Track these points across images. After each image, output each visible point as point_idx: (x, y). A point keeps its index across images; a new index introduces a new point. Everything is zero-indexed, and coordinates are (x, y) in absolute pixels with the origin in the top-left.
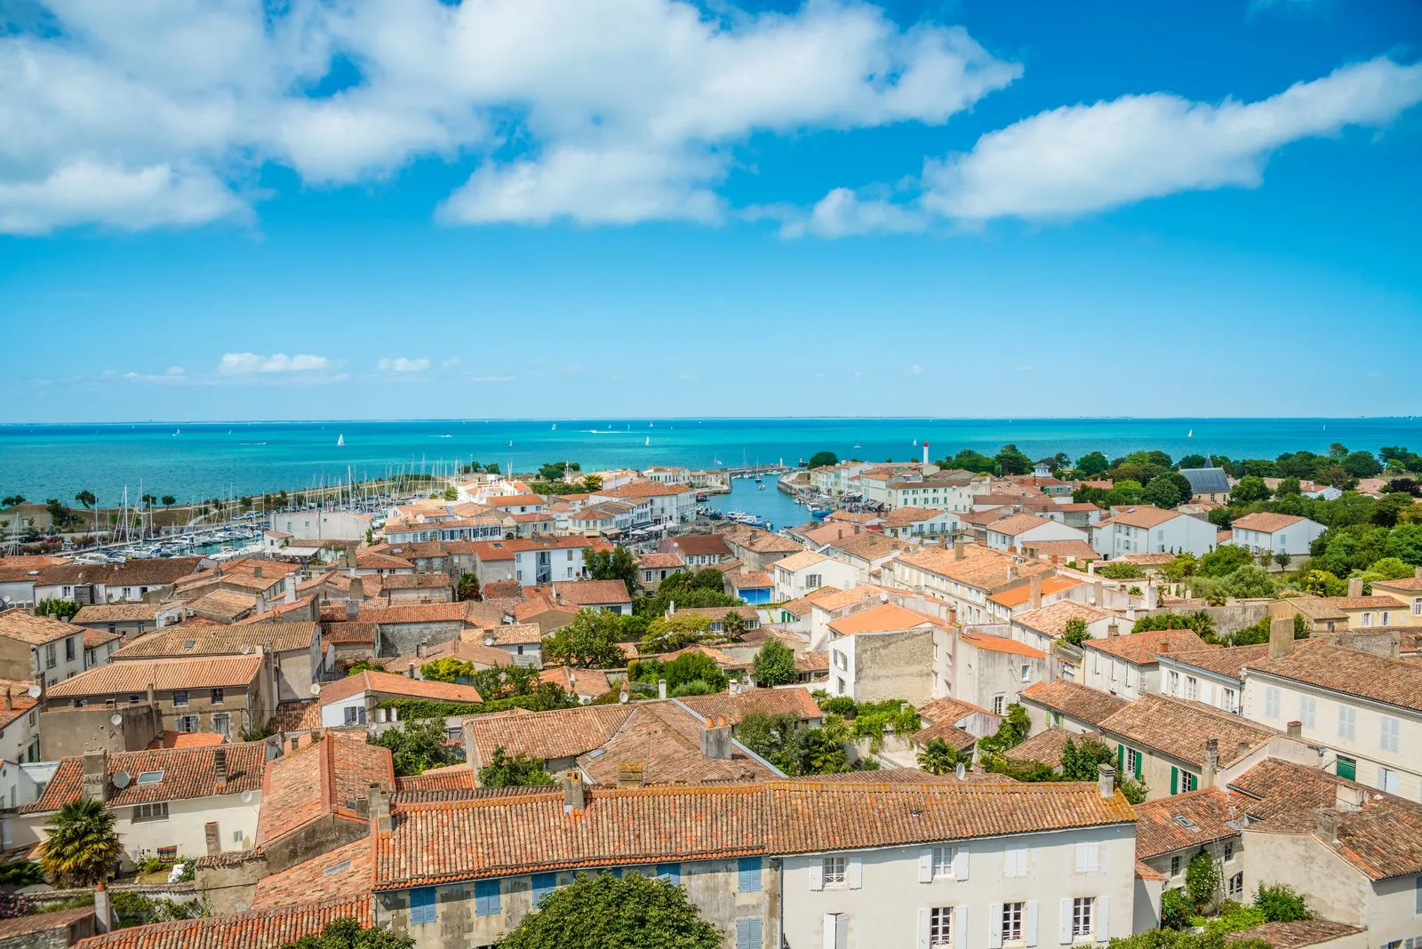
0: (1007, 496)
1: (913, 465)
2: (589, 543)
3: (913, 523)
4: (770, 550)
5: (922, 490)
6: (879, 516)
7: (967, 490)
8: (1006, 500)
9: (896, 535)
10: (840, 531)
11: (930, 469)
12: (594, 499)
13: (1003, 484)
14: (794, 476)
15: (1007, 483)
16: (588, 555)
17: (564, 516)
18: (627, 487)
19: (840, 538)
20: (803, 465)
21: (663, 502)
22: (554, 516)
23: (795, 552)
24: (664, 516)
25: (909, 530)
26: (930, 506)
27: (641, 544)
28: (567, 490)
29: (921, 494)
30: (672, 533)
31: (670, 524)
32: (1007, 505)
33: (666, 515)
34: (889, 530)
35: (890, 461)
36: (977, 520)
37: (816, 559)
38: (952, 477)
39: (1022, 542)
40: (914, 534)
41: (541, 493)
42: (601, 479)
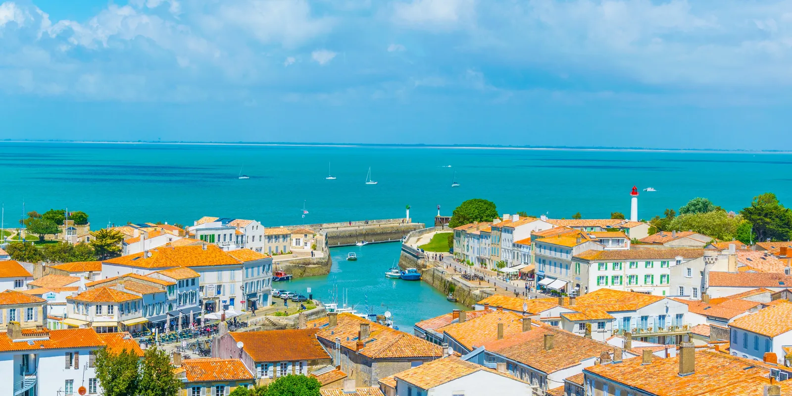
0: (760, 274)
1: (615, 223)
2: (102, 339)
3: (614, 315)
4: (390, 355)
5: (628, 264)
6: (560, 303)
7: (698, 265)
8: (760, 282)
9: (588, 332)
10: (500, 326)
11: (640, 231)
12: (108, 271)
13: (756, 255)
14: (427, 238)
15: (761, 254)
16: (102, 360)
17: (61, 297)
18: (162, 251)
19: (500, 336)
20: (441, 222)
21: (219, 278)
22: (44, 297)
23: (428, 359)
24: (222, 298)
25: (608, 326)
26: (640, 287)
27: (184, 343)
28: (67, 254)
29: (626, 269)
30: (234, 324)
31: (232, 312)
32: (761, 288)
33: (225, 297)
34: (577, 326)
35: (578, 217)
36: (716, 312)
37: (462, 369)
38: (675, 243)
39: (783, 347)
40: (615, 333)
41: (23, 259)
42: (120, 239)
